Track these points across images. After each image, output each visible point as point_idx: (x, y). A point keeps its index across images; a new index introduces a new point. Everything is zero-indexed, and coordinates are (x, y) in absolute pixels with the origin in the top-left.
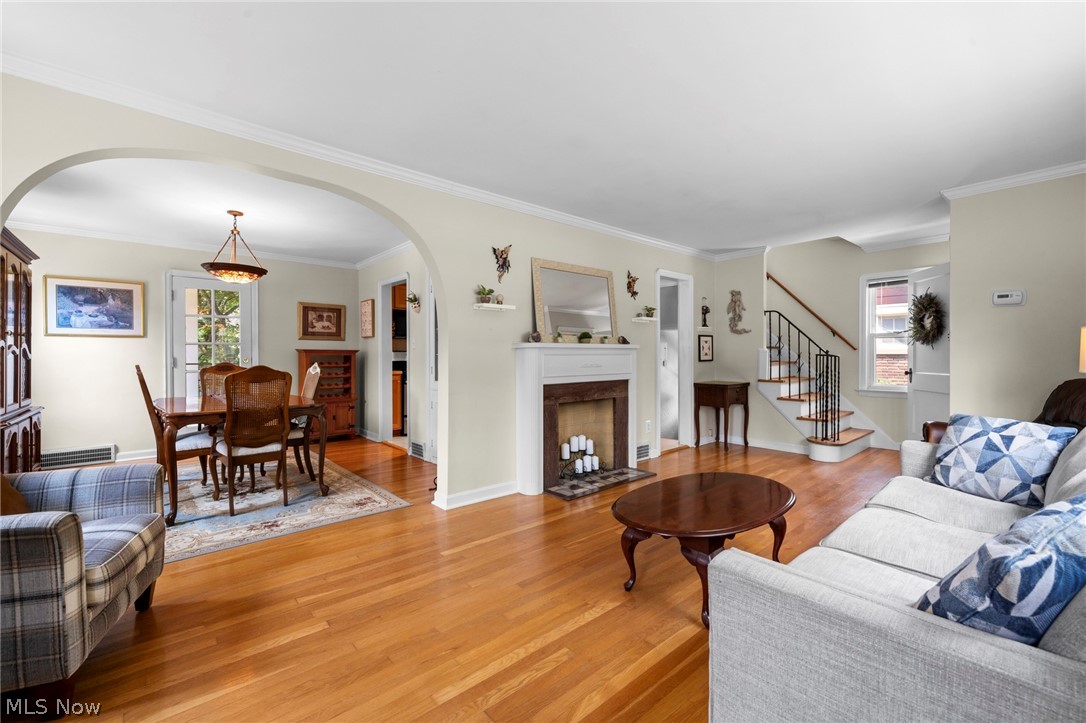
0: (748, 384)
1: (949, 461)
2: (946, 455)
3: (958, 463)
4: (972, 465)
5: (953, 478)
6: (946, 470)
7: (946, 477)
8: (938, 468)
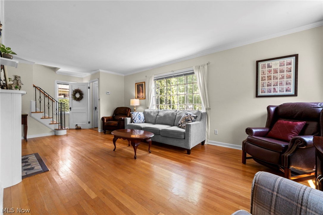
0: (27, 115)
1: (135, 119)
2: (134, 118)
3: (137, 119)
4: (138, 119)
5: (137, 122)
6: (135, 121)
7: (136, 122)
8: (134, 121)
